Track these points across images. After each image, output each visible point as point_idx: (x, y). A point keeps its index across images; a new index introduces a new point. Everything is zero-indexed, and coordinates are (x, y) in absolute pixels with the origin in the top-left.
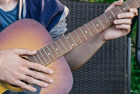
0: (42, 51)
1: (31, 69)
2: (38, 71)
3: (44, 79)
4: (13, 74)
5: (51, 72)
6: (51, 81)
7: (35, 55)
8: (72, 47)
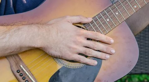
0: (100, 17)
1: (88, 39)
2: (98, 41)
3: (105, 50)
4: (70, 48)
5: (112, 41)
6: (113, 51)
7: (92, 22)
8: (135, 9)
